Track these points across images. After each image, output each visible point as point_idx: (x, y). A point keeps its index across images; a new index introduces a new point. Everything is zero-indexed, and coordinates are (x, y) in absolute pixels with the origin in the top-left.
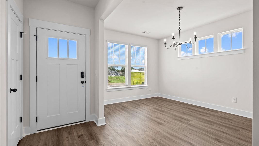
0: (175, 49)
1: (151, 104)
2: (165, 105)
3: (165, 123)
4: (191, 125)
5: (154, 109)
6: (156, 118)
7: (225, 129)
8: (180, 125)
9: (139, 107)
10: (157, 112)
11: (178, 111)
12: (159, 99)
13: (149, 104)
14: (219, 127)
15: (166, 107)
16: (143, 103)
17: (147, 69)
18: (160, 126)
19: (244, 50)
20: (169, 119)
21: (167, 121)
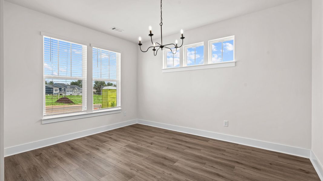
0: (155, 55)
1: (124, 138)
2: (144, 136)
3: (138, 174)
4: (176, 170)
5: (127, 146)
7: (219, 168)
8: (161, 173)
9: (102, 146)
10: (130, 152)
11: (160, 146)
12: (138, 128)
13: (120, 138)
14: (212, 167)
15: (145, 141)
16: (110, 138)
17: (120, 84)
19: (236, 62)
20: (146, 163)
21: (141, 168)
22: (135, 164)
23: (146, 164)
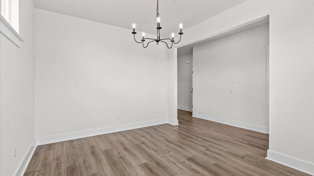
6: (198, 173)
8: (164, 157)
18: (190, 156)
21: (180, 164)
22: (187, 170)
23: (175, 168)
